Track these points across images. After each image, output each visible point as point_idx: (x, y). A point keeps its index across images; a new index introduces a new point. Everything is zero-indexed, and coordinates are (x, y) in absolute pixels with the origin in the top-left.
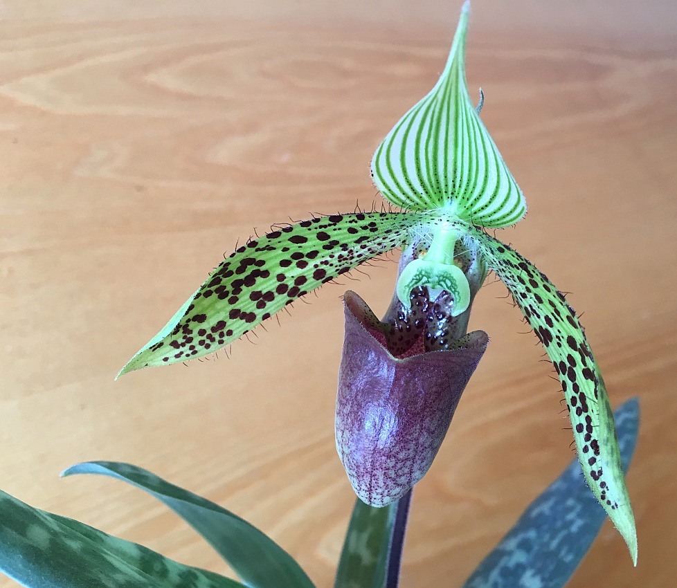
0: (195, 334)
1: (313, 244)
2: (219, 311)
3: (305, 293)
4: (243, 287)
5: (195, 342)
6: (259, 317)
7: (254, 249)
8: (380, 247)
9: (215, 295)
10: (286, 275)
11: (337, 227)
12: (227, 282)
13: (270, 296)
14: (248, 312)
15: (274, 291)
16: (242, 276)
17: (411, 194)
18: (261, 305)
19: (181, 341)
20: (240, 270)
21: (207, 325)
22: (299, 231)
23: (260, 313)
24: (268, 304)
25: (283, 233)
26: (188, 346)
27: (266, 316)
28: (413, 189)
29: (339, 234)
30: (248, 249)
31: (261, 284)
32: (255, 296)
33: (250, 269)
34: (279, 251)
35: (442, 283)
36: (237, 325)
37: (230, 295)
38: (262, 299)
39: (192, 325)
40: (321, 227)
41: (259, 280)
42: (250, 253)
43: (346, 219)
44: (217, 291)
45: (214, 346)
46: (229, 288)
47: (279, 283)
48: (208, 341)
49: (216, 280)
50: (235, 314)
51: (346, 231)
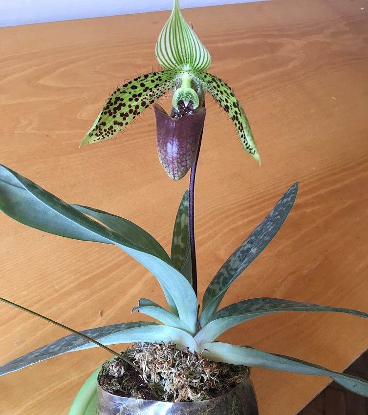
0: (103, 131)
1: (140, 89)
2: (110, 121)
3: (139, 113)
4: (117, 111)
5: (103, 134)
6: (124, 124)
7: (119, 92)
8: (164, 89)
9: (108, 114)
10: (132, 105)
11: (147, 80)
12: (111, 108)
13: (127, 115)
14: (120, 122)
15: (128, 112)
16: (116, 106)
17: (171, 64)
18: (124, 119)
19: (99, 133)
20: (116, 103)
21: (107, 127)
22: (134, 83)
23: (124, 122)
24: (127, 118)
25: (129, 85)
26: (101, 136)
27: (127, 124)
28: (172, 62)
29: (148, 84)
30: (117, 92)
31: (123, 109)
32: (122, 115)
33: (119, 102)
34: (128, 94)
35: (188, 97)
36: (117, 127)
37: (113, 114)
38: (124, 116)
39: (102, 126)
40: (141, 80)
41: (122, 107)
42: (118, 94)
43: (150, 76)
44: (108, 112)
45: (110, 135)
46: (112, 111)
47: (129, 109)
48: (108, 134)
49: (108, 107)
50: (116, 123)
51: (150, 82)
